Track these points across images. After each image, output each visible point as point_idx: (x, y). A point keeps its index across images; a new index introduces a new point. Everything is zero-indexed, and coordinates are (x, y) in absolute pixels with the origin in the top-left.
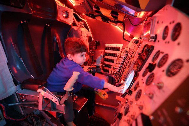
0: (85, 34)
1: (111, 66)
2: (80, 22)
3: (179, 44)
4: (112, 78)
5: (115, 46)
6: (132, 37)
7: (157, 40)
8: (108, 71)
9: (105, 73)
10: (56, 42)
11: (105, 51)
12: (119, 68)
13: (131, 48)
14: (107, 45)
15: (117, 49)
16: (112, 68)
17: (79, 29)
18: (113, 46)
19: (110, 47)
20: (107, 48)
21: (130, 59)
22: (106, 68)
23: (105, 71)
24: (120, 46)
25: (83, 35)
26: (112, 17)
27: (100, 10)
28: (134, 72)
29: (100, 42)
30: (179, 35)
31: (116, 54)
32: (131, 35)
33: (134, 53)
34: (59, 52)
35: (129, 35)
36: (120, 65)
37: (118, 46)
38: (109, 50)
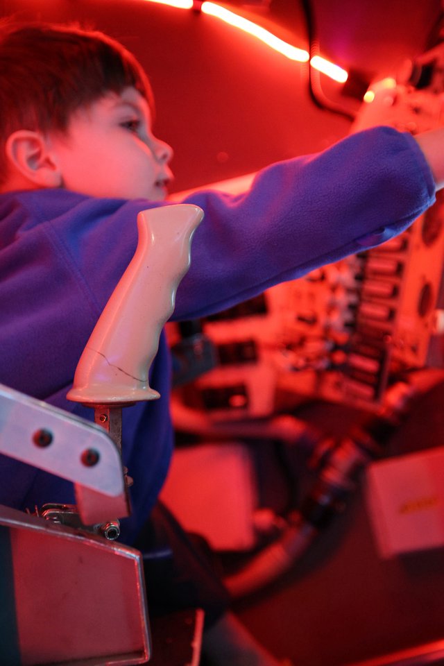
6: (358, 85)
8: (242, 390)
9: (219, 415)
12: (342, 299)
16: (265, 356)
22: (221, 377)
23: (216, 399)
35: (339, 75)
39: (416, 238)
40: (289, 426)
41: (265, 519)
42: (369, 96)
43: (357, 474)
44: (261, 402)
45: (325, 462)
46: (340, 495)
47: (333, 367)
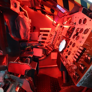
0: (28, 21)
1: (45, 42)
2: (22, 12)
3: (86, 25)
4: (45, 49)
5: (47, 30)
6: (57, 24)
7: (76, 24)
9: (41, 47)
10: (7, 26)
11: (39, 33)
12: (52, 42)
13: (58, 30)
14: (41, 29)
15: (48, 31)
16: (45, 43)
17: (24, 17)
18: (45, 30)
19: (44, 30)
20: (42, 31)
21: (58, 36)
22: (42, 44)
24: (50, 29)
25: (27, 21)
26: (51, 12)
27: (44, 7)
28: (64, 40)
29: (36, 27)
30: (86, 22)
31: (48, 34)
32: (56, 23)
33: (61, 32)
34: (9, 33)
36: (52, 40)
37: (48, 30)
38: (42, 32)
39: (58, 39)
40: (46, 48)
41: (43, 55)
42: (58, 25)
43: (50, 53)
44: (44, 46)
45: (48, 52)
46: (49, 54)
47: (50, 46)
